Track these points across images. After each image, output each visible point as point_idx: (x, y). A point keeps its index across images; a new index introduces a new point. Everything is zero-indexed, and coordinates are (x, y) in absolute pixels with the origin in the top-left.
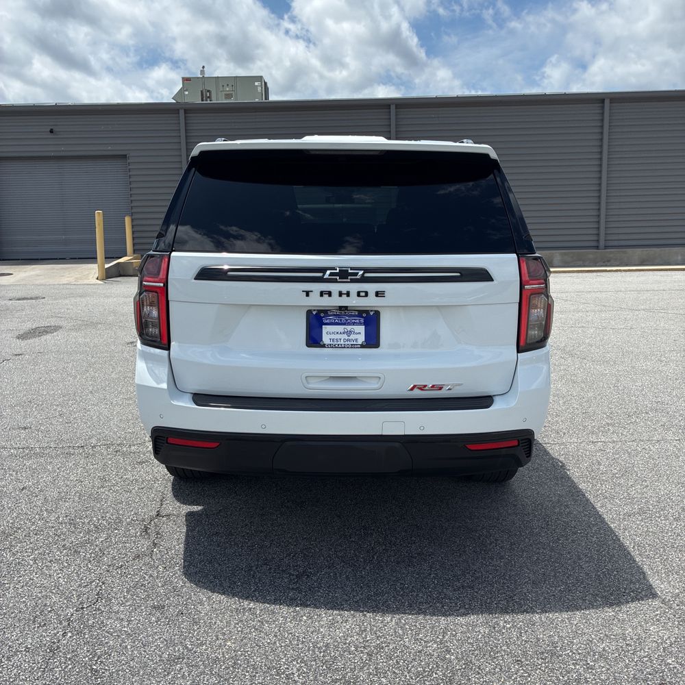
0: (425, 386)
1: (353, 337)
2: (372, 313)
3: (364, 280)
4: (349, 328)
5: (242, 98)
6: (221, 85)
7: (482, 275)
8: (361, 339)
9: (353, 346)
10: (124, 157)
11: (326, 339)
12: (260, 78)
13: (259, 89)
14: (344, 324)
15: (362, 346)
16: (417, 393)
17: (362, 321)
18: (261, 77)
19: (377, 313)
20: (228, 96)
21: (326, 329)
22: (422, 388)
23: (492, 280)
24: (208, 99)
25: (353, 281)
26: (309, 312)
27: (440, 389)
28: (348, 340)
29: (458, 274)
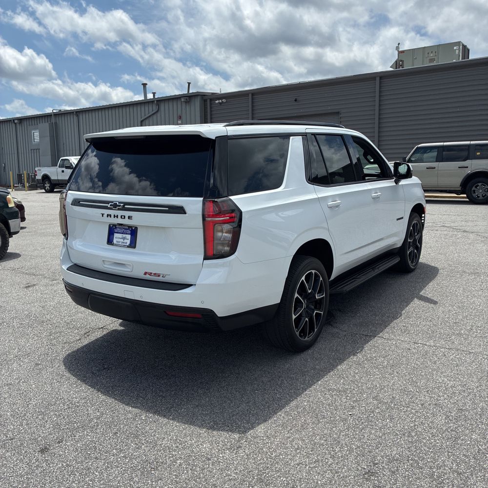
0: (151, 273)
1: (125, 241)
2: (133, 228)
3: (124, 209)
4: (124, 235)
5: (442, 61)
6: (426, 53)
7: (180, 210)
8: (128, 242)
9: (124, 246)
10: (338, 113)
11: (115, 241)
12: (458, 44)
13: (457, 52)
14: (122, 233)
15: (128, 247)
16: (148, 277)
17: (130, 232)
18: (459, 42)
19: (136, 228)
20: (432, 60)
21: (116, 235)
22: (150, 274)
23: (185, 213)
24: (401, 67)
25: (119, 209)
26: (110, 225)
27: (159, 276)
28: (123, 243)
29: (167, 209)
